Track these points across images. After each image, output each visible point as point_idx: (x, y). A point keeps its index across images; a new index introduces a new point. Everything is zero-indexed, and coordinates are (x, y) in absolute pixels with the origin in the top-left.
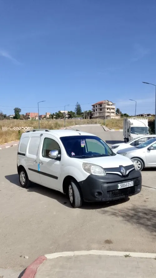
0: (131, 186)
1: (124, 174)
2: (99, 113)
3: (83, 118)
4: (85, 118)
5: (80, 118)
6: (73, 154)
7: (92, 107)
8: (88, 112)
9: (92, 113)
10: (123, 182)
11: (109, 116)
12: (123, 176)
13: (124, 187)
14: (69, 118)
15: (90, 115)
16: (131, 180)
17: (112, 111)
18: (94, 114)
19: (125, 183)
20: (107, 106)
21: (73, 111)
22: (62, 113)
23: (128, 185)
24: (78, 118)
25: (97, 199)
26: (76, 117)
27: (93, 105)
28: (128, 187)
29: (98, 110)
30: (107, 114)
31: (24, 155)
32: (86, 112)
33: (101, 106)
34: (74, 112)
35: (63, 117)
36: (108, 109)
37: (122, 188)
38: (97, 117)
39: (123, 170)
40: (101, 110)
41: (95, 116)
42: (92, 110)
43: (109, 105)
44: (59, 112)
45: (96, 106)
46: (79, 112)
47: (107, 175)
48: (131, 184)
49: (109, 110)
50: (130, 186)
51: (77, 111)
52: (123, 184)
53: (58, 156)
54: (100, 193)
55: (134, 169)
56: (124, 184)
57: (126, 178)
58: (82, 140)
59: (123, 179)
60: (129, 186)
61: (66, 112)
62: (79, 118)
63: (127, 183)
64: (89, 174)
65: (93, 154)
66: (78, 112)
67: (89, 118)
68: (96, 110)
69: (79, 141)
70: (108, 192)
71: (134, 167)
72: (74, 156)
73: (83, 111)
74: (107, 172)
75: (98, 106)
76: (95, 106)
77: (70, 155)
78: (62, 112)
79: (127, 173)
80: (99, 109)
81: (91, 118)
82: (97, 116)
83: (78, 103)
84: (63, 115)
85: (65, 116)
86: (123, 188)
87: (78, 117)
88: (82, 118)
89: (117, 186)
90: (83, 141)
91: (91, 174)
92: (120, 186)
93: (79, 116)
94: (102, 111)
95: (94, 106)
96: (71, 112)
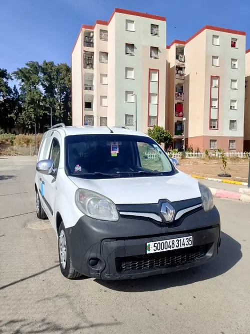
0: (186, 246)
6: (78, 168)
12: (165, 224)
13: (165, 250)
16: (186, 232)
19: (168, 241)
23: (176, 244)
28: (175, 248)
37: (157, 251)
47: (122, 219)
48: (186, 242)
50: (183, 247)
52: (161, 242)
53: (52, 170)
55: (201, 208)
56: (164, 241)
59: (164, 230)
60: (179, 248)
63: (175, 240)
64: (81, 215)
71: (201, 202)
74: (121, 213)
79: (178, 217)
86: (161, 251)
89: (146, 248)
91: (86, 216)
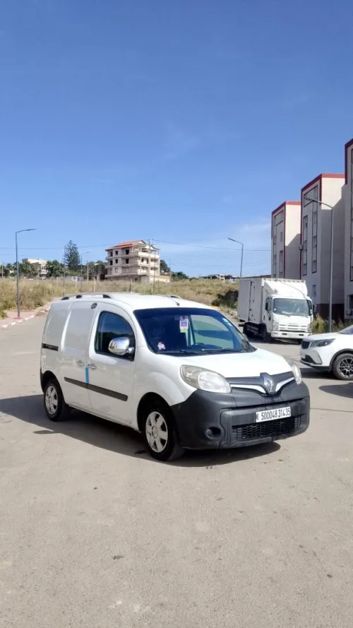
0: (285, 416)
1: (270, 391)
2: (123, 268)
3: (85, 278)
4: (90, 279)
5: (76, 277)
6: (161, 346)
7: (106, 254)
8: (96, 264)
9: (106, 267)
10: (268, 408)
11: (145, 276)
12: (268, 395)
13: (270, 419)
14: (49, 276)
15: (101, 272)
16: (284, 403)
17: (152, 264)
18: (111, 269)
19: (272, 411)
20: (141, 254)
21: (61, 261)
22: (32, 265)
23: (278, 414)
24: (72, 277)
25: (209, 443)
26: (66, 275)
27: (108, 250)
28: (278, 418)
29: (120, 260)
30: (140, 272)
31: (55, 348)
32: (91, 264)
33: (127, 252)
34: (63, 263)
35: (36, 274)
36: (143, 260)
37: (264, 420)
38: (117, 278)
39: (268, 383)
40: (127, 261)
41: (114, 274)
42: (107, 261)
43: (144, 250)
44: (25, 261)
45: (117, 253)
46: (74, 265)
47: (234, 391)
48: (285, 413)
49: (145, 262)
50: (283, 417)
51: (68, 260)
52: (267, 411)
53: (127, 349)
54: (216, 431)
55: (294, 381)
56: (269, 411)
57: (276, 400)
58: (181, 318)
59: (268, 400)
60: (281, 417)
61: (43, 262)
62: (75, 279)
63: (277, 410)
64: (193, 389)
65: (205, 348)
66: (70, 263)
67: (98, 278)
68: (117, 261)
69: (176, 319)
70: (234, 427)
71: (293, 376)
72: (162, 350)
73: (84, 262)
74: (232, 386)
75: (120, 251)
76: (114, 253)
77: (154, 349)
78: (32, 261)
79: (278, 388)
80: (123, 258)
81: (103, 278)
82: (117, 274)
83: (71, 242)
84: (33, 270)
85: (40, 271)
86: (267, 420)
87: (71, 275)
88: (81, 278)
89: (255, 416)
90: (184, 318)
91: (199, 390)
92: (262, 416)
93: (74, 273)
94: (129, 265)
95: (110, 251)
96: (55, 263)
